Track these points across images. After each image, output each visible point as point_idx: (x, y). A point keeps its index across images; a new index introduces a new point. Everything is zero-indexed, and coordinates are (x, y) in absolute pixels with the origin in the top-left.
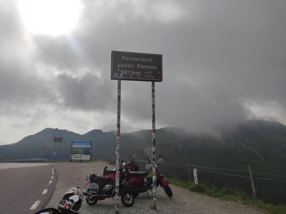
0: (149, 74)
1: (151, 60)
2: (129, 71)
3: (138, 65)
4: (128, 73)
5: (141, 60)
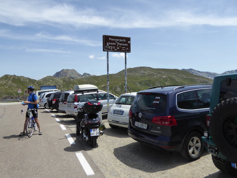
0: (124, 49)
1: (125, 40)
2: (113, 47)
3: (118, 44)
5: (119, 40)
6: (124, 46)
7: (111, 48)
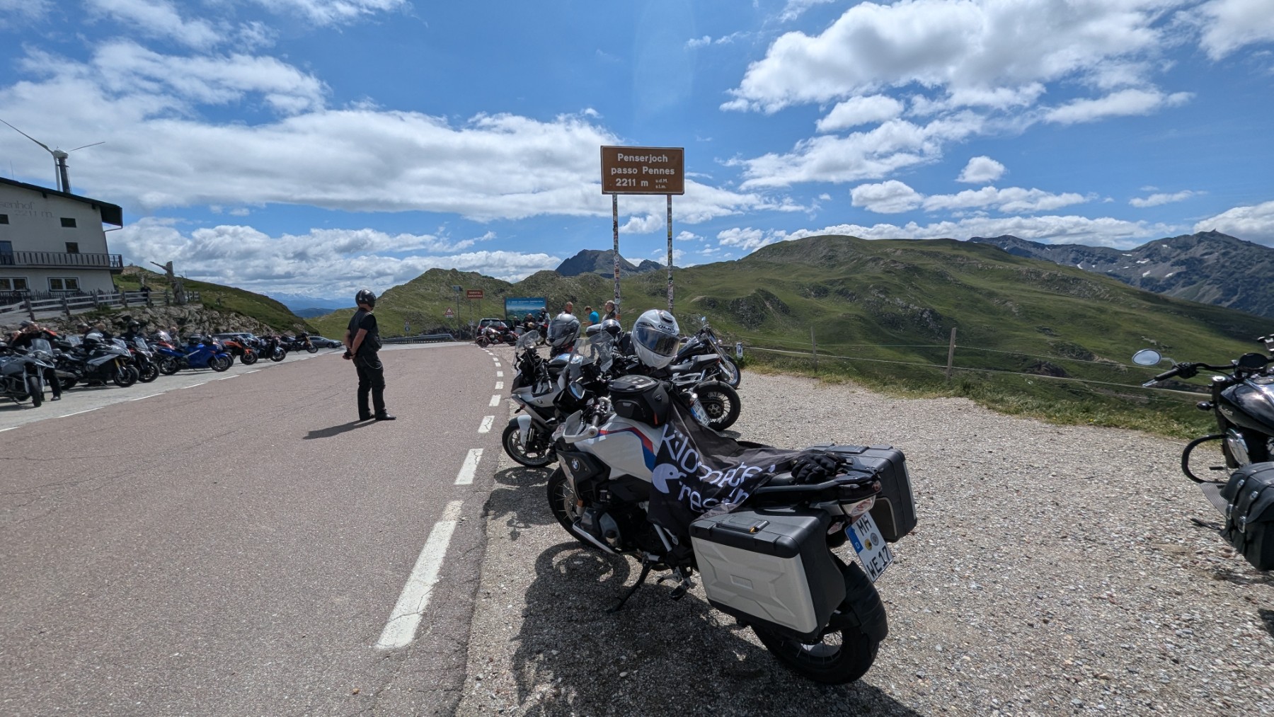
0: (662, 184)
1: (665, 158)
2: (630, 180)
3: (645, 169)
4: (628, 183)
5: (649, 159)
6: (664, 176)
7: (622, 183)
